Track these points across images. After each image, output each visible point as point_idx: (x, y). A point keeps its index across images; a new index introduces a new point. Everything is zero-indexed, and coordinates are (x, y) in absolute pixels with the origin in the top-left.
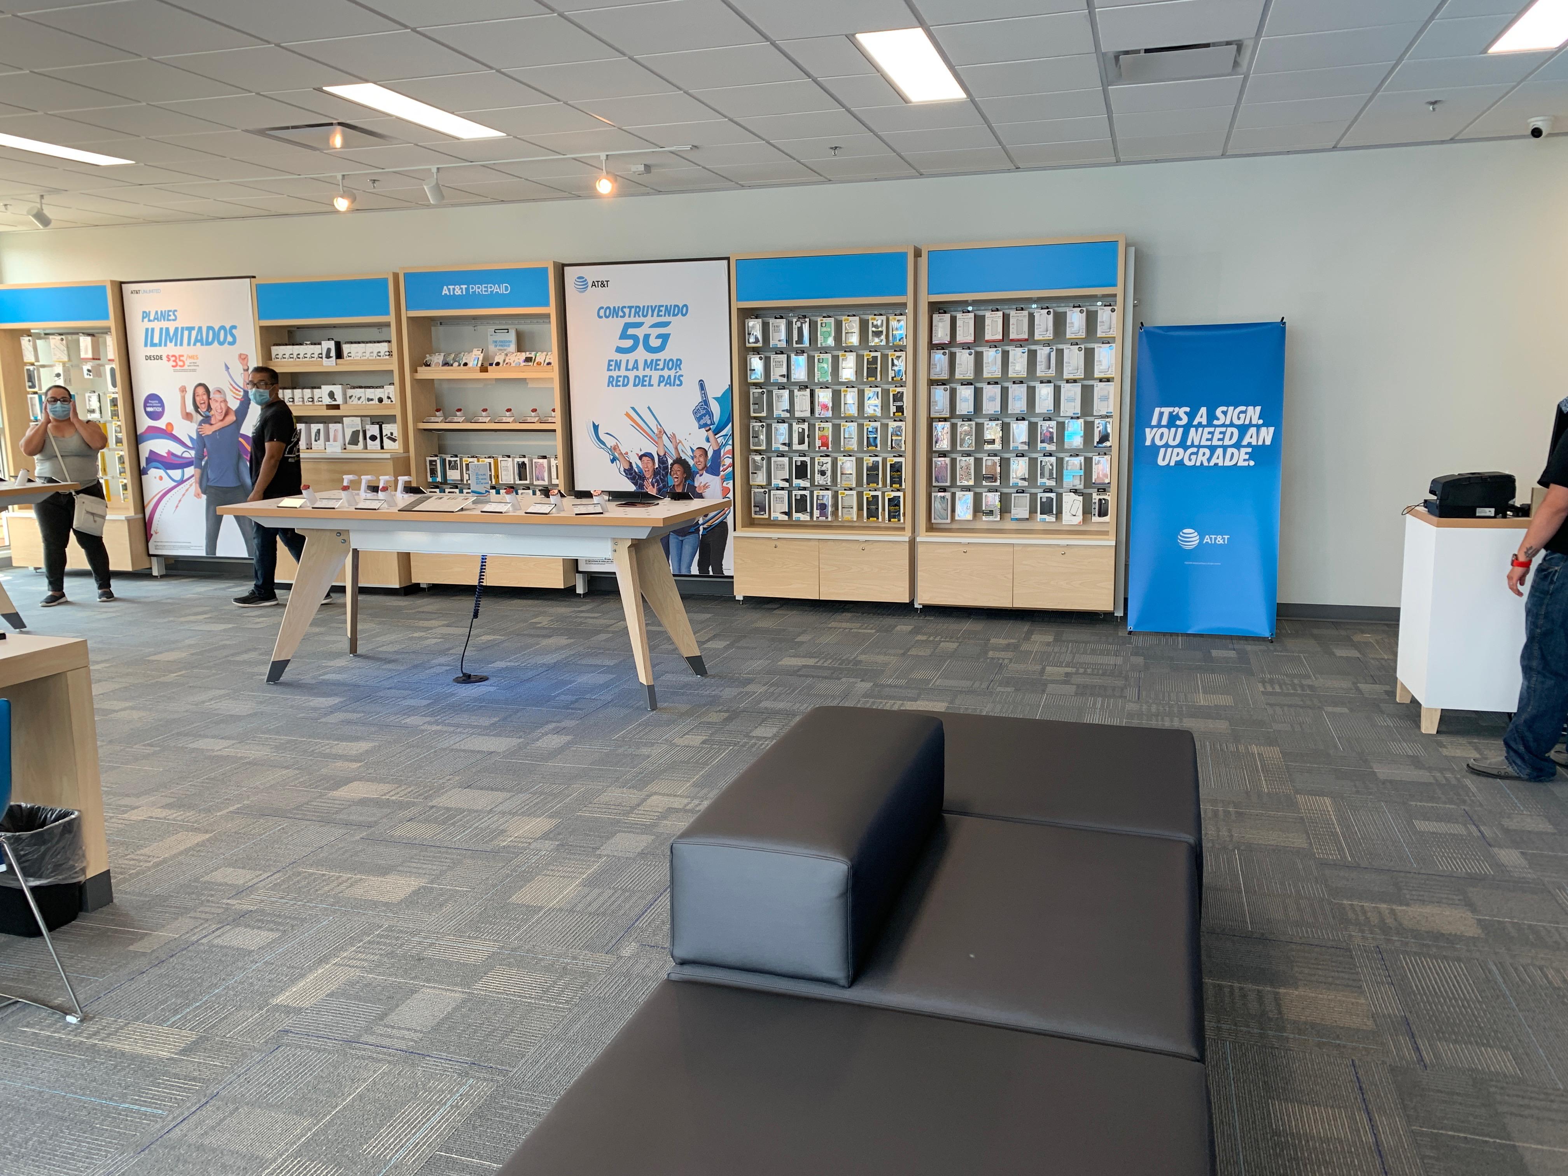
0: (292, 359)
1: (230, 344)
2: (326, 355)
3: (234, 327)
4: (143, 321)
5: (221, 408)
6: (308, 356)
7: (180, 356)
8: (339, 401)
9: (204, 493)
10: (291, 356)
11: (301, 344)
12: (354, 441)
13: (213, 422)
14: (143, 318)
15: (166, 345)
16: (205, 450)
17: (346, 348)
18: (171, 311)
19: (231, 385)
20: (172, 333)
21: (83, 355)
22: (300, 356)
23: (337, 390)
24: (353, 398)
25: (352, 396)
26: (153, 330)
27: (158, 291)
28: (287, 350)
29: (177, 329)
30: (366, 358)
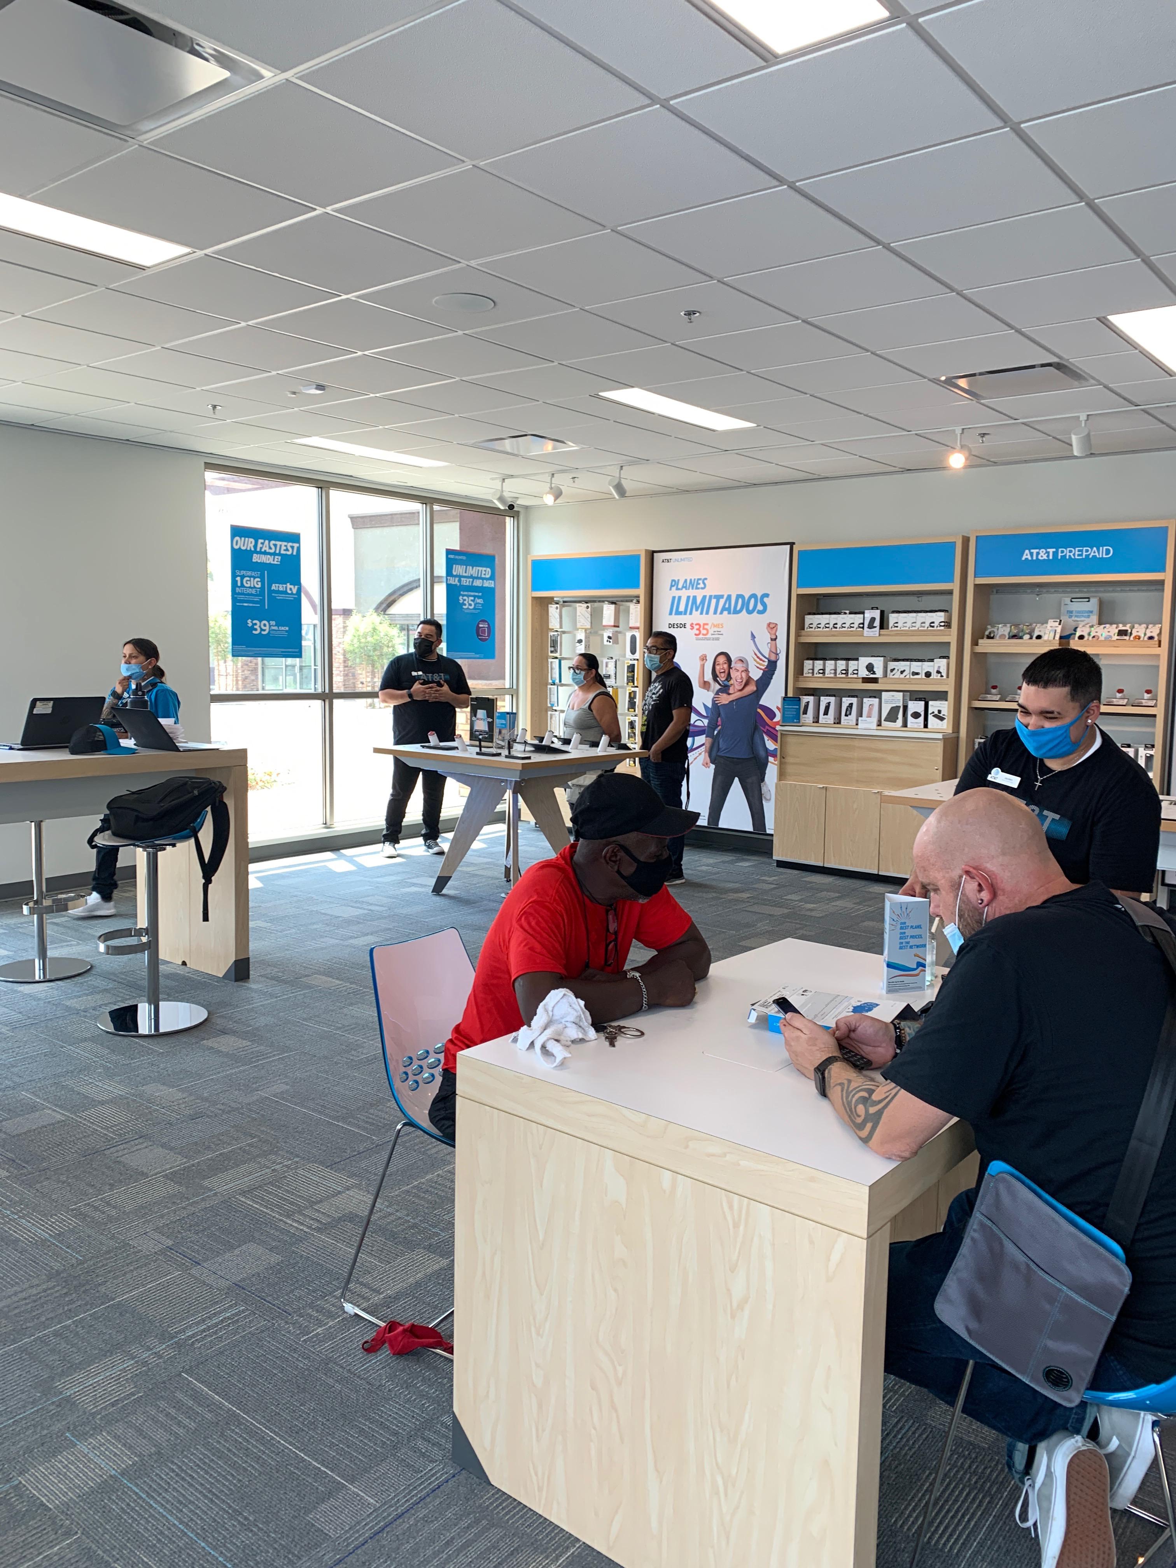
0: (827, 629)
1: (760, 612)
2: (869, 625)
3: (767, 595)
4: (671, 589)
5: (742, 678)
6: (847, 625)
7: (704, 624)
8: (879, 673)
9: (712, 762)
10: (827, 626)
11: (839, 614)
12: (892, 716)
13: (731, 691)
14: (672, 586)
15: (691, 614)
16: (719, 719)
17: (893, 618)
18: (700, 579)
19: (756, 654)
20: (699, 601)
21: (605, 623)
22: (838, 626)
23: (878, 663)
24: (894, 672)
25: (894, 669)
26: (680, 598)
27: (689, 559)
28: (823, 619)
29: (705, 597)
30: (916, 628)
